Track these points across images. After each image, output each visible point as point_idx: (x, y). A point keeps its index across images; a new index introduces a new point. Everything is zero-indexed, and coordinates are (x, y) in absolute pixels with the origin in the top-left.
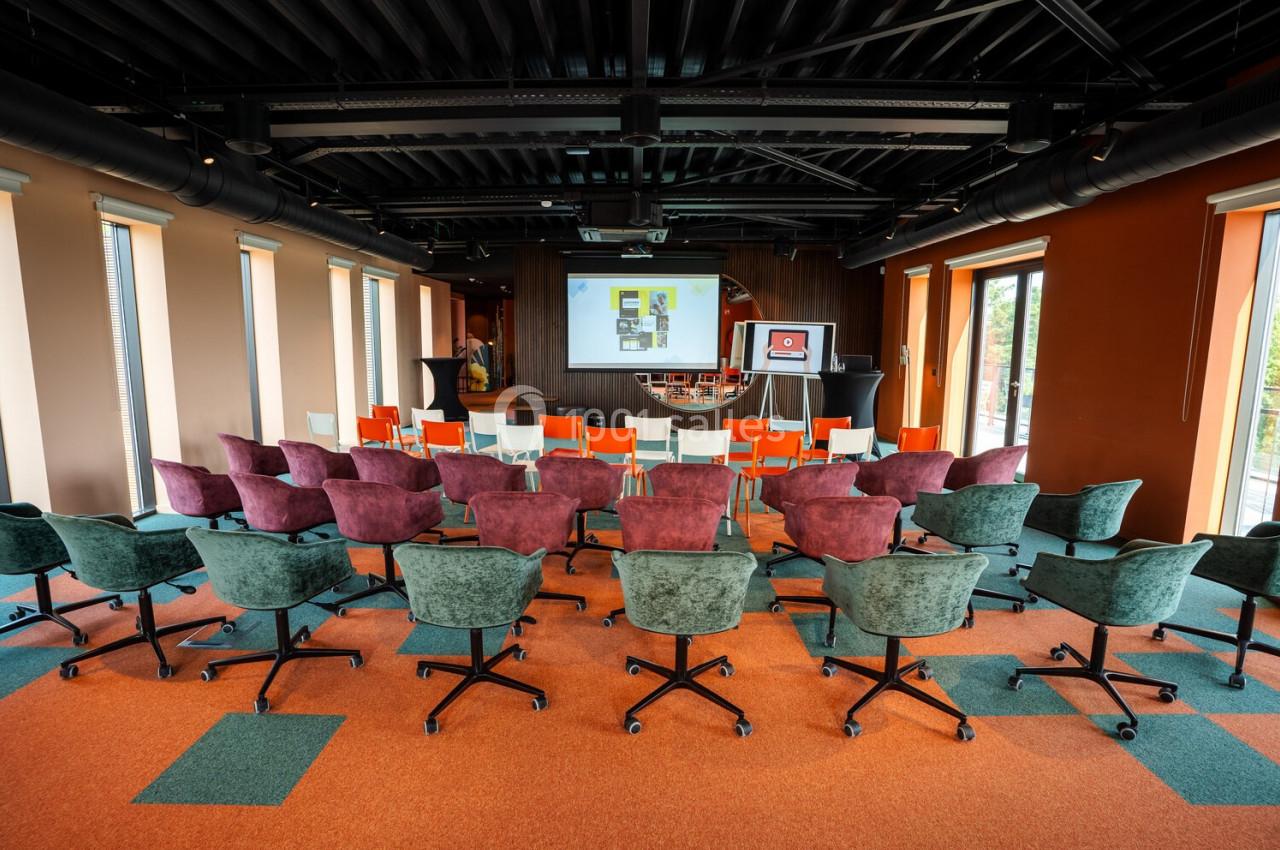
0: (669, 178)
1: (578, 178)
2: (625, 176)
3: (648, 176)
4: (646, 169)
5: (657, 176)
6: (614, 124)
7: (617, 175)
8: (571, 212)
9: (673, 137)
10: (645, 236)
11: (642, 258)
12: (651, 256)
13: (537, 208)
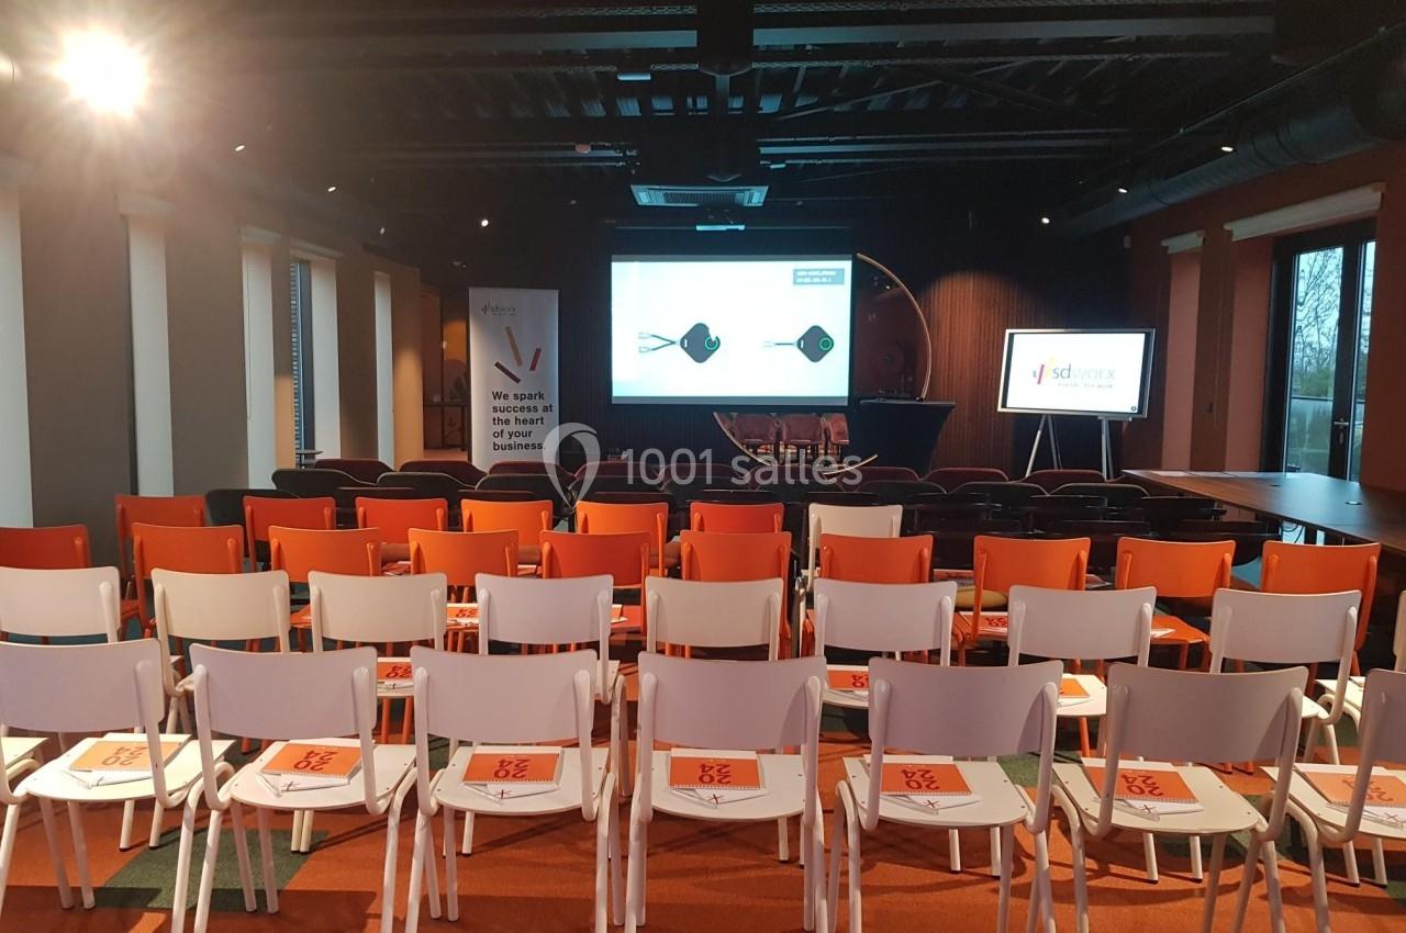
0: (770, 105)
1: (631, 108)
2: (702, 103)
3: (737, 103)
4: (734, 93)
5: (752, 105)
6: (688, 39)
7: (690, 101)
8: (617, 159)
9: (772, 53)
10: (733, 196)
11: (728, 230)
12: (742, 227)
13: (570, 154)
